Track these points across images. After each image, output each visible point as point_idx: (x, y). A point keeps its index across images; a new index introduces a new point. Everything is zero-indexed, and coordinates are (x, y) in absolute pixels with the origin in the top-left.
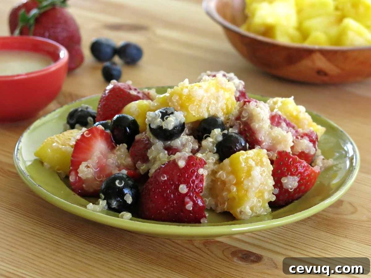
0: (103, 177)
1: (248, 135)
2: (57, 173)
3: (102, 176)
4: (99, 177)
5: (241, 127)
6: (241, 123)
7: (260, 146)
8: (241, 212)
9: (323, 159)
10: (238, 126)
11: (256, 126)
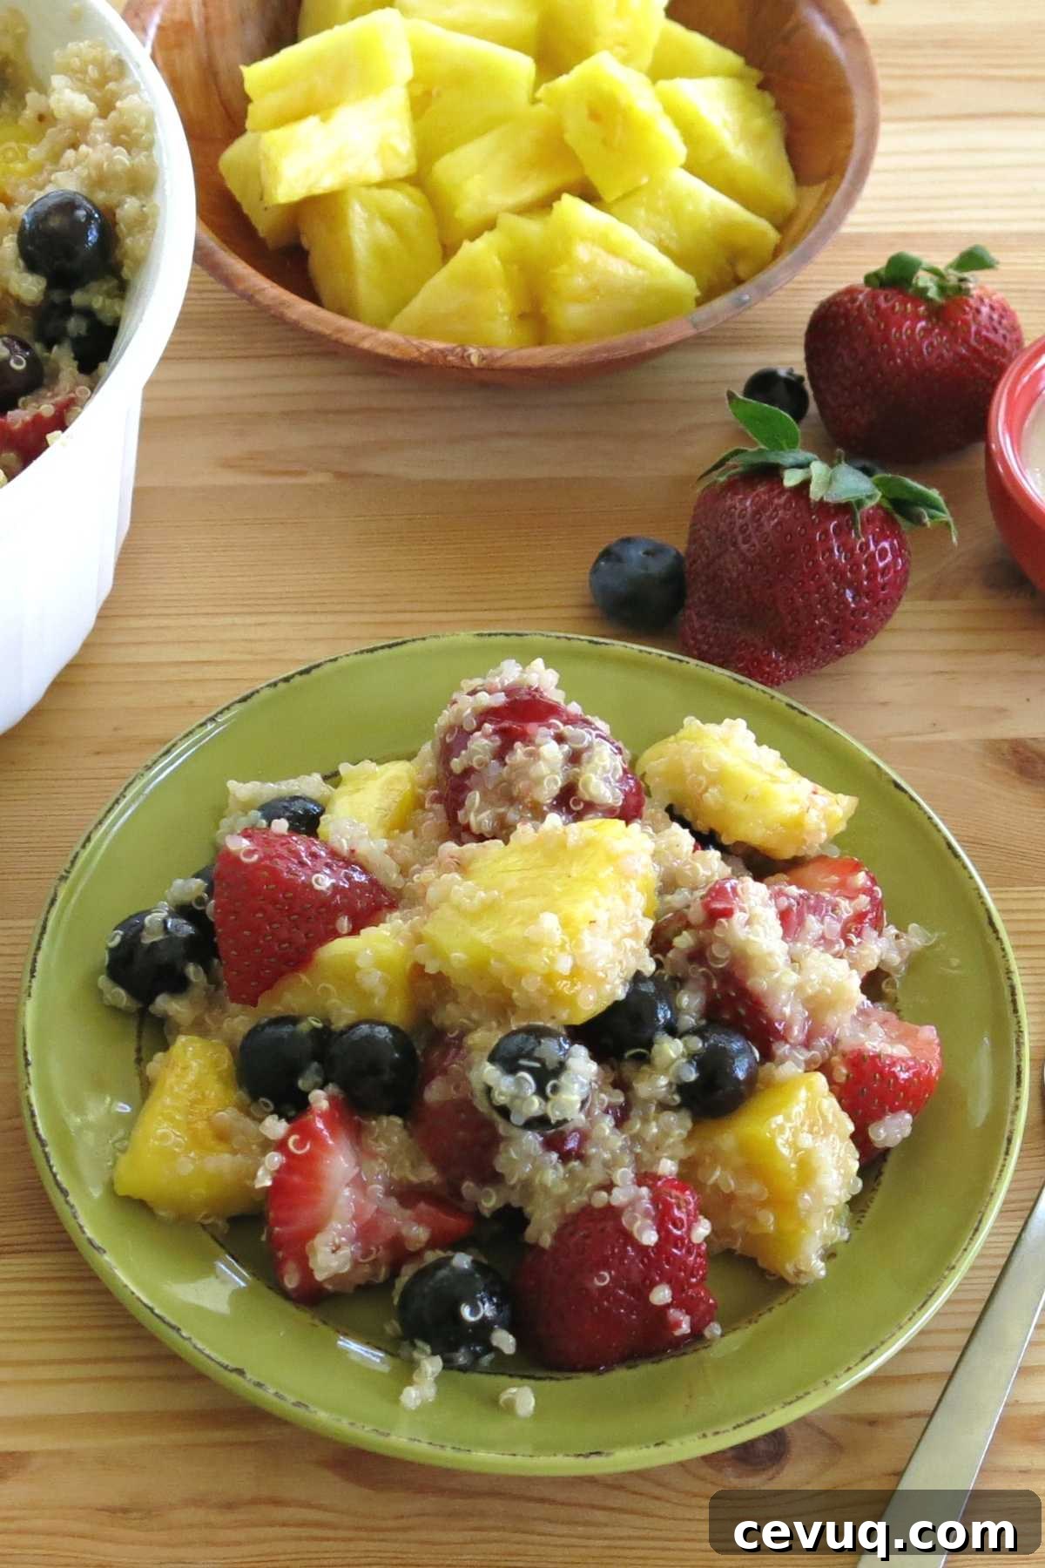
0: (378, 1250)
1: (743, 1011)
2: (204, 1226)
3: (373, 1248)
4: (366, 1254)
5: (715, 986)
6: (711, 973)
7: (786, 1041)
8: (798, 1273)
9: (897, 937)
10: (703, 982)
11: (760, 983)
